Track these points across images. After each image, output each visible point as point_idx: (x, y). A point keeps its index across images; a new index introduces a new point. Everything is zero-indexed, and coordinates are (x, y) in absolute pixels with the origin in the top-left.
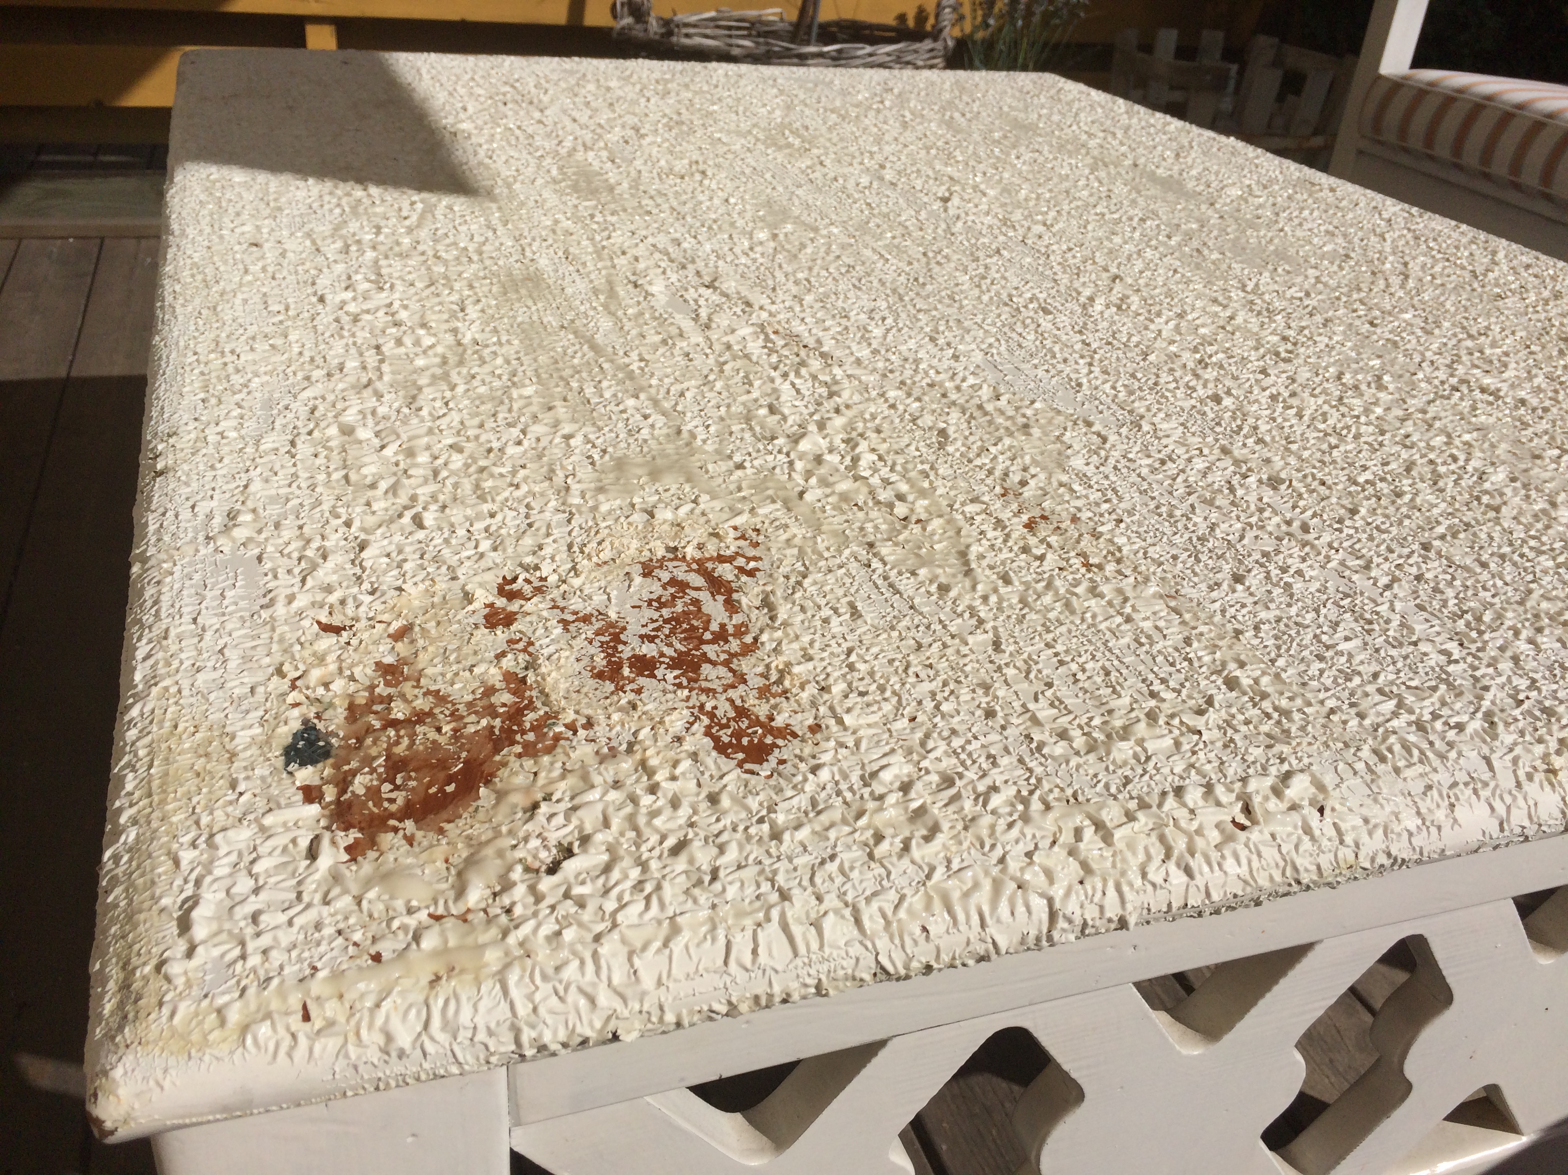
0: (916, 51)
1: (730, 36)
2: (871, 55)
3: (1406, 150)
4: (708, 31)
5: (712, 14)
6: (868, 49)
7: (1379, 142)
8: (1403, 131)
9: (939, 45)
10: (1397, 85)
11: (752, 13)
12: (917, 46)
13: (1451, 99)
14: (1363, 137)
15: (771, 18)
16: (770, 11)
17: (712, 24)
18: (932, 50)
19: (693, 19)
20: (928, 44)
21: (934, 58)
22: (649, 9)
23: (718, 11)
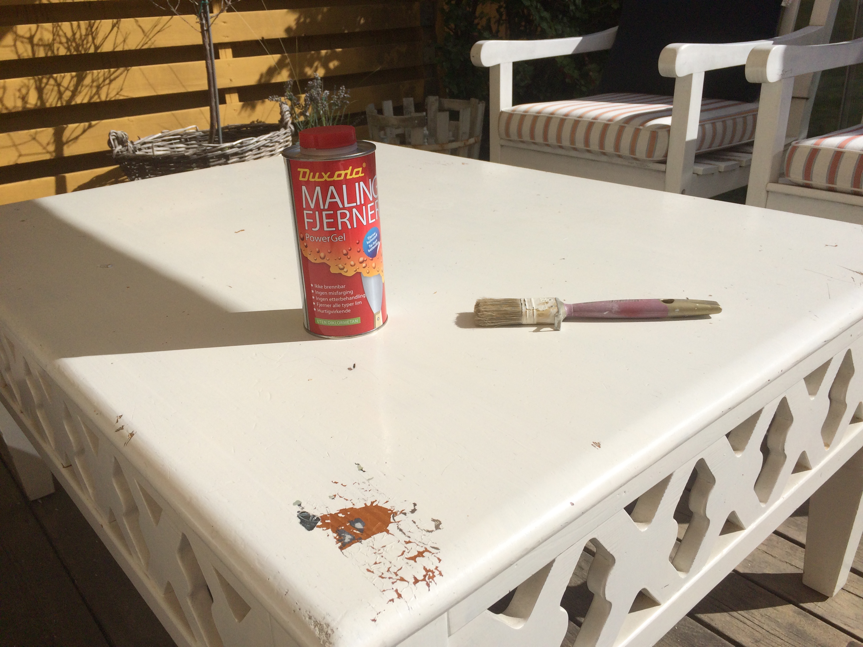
0: (278, 136)
1: (172, 144)
2: (257, 142)
3: (523, 142)
4: (159, 144)
5: (160, 134)
6: (255, 139)
7: (510, 140)
8: (520, 134)
9: (288, 130)
10: (511, 115)
11: (180, 130)
12: (278, 133)
13: (536, 117)
14: (501, 139)
15: (191, 131)
16: (190, 127)
17: (160, 139)
18: (285, 134)
19: (150, 139)
20: (283, 131)
21: (287, 137)
22: (127, 139)
23: (162, 133)
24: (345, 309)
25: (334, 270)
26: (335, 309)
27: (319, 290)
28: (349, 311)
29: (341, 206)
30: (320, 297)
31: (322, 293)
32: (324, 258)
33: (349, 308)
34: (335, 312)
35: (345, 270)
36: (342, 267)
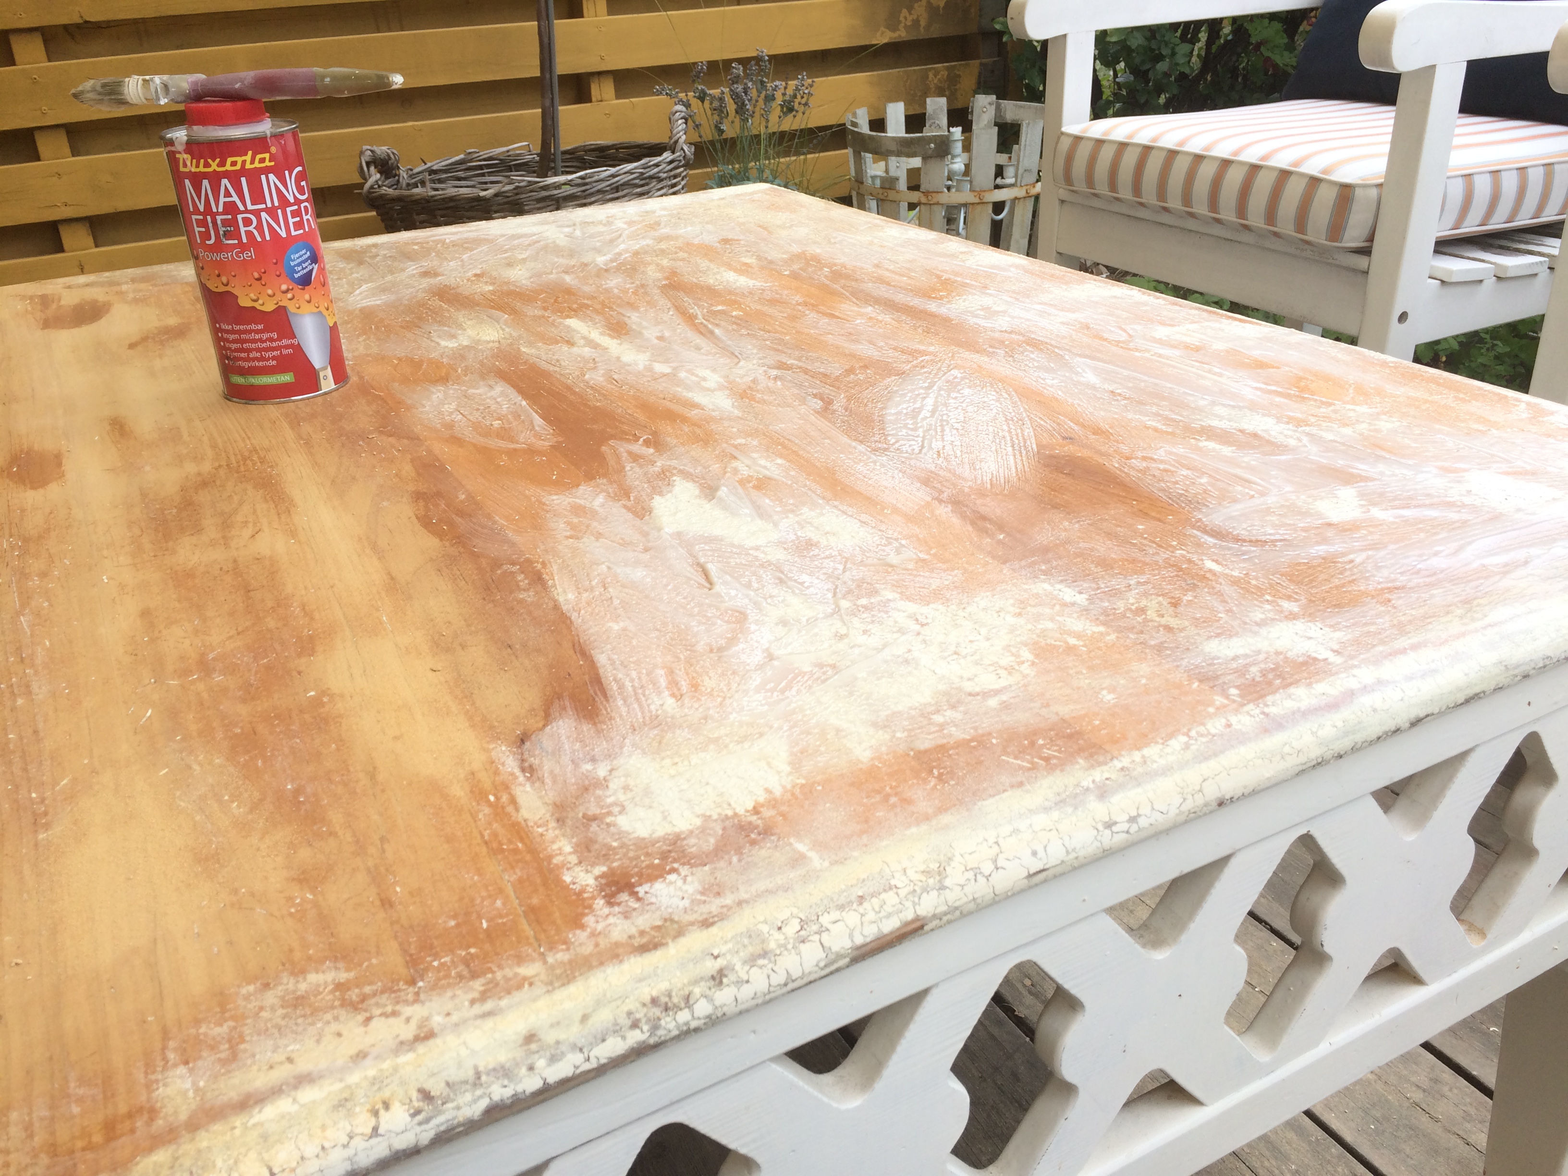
0: (657, 166)
2: (613, 176)
3: (1097, 196)
4: (460, 174)
5: (462, 156)
6: (611, 171)
7: (1074, 191)
8: (1090, 179)
10: (1076, 141)
11: (500, 150)
13: (1123, 146)
14: (1058, 187)
15: (519, 152)
16: (518, 145)
17: (462, 166)
18: (672, 162)
19: (442, 165)
22: (397, 162)
23: (466, 153)
24: (268, 359)
25: (244, 302)
26: (254, 359)
27: (227, 332)
28: (274, 363)
29: (242, 208)
30: (230, 342)
31: (232, 337)
32: (227, 285)
33: (274, 358)
34: (253, 364)
35: (260, 302)
36: (255, 298)
